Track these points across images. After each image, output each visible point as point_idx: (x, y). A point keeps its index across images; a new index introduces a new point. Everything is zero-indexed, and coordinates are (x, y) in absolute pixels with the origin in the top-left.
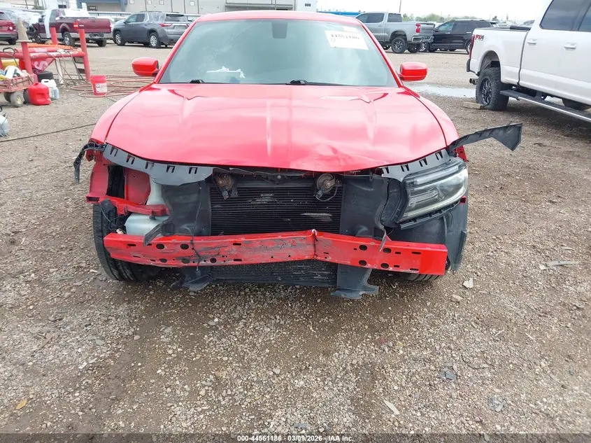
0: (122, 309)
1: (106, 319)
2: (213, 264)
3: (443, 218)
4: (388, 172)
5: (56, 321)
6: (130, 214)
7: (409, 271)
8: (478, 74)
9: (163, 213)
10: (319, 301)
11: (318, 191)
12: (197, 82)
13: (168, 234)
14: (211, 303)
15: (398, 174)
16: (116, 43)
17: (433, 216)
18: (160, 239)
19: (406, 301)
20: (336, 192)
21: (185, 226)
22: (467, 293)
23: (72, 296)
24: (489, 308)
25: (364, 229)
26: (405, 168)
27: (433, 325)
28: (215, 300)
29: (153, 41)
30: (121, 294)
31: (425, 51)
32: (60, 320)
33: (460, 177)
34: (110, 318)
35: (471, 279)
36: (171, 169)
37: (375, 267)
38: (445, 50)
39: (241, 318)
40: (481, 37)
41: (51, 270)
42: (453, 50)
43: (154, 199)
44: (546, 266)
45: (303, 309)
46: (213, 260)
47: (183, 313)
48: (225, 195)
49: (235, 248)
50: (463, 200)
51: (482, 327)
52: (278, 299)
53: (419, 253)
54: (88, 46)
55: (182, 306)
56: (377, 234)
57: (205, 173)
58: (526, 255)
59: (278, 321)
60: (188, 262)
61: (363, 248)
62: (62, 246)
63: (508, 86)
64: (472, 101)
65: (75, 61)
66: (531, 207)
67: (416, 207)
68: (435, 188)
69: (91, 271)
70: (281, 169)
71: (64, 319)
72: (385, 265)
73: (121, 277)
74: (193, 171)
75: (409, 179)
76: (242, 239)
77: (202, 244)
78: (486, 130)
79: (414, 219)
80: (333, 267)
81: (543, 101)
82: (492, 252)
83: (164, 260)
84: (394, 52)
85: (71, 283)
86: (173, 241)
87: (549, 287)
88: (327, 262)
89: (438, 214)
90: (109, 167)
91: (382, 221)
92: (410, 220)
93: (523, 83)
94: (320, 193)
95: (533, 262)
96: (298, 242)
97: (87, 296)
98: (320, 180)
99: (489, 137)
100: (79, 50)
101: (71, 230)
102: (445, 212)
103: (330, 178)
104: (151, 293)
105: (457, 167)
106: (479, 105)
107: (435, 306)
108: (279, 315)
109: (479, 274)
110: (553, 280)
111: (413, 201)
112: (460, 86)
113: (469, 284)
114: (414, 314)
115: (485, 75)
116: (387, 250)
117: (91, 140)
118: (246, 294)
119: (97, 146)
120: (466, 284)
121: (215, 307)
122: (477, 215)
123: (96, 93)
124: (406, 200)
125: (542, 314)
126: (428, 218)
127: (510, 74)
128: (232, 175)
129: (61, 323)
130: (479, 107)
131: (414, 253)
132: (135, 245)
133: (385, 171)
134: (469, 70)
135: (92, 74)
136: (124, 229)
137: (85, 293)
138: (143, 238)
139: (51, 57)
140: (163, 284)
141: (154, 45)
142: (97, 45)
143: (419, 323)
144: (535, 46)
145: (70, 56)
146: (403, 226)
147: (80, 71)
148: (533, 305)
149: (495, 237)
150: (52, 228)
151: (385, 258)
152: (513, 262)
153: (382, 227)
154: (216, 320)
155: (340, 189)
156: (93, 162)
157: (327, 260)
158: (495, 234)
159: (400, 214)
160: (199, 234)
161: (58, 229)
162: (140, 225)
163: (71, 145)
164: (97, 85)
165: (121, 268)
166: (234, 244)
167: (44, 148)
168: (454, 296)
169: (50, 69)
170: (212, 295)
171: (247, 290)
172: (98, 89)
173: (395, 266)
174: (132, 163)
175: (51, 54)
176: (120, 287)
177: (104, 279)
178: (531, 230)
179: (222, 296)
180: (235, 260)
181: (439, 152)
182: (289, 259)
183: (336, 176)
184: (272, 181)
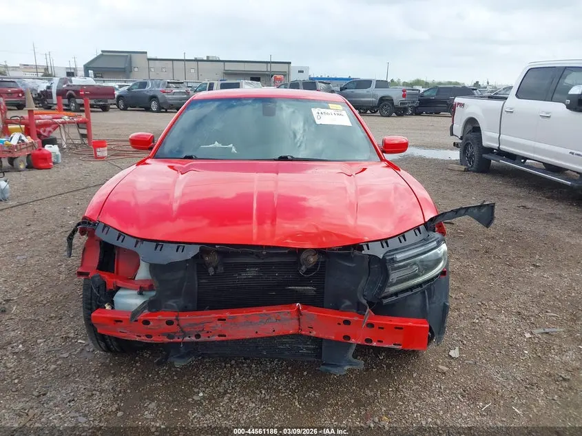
0: (107, 383)
1: (90, 394)
2: (198, 340)
3: (424, 292)
4: (368, 249)
5: (40, 395)
6: (118, 288)
7: (392, 346)
8: (461, 138)
9: (151, 288)
10: (305, 373)
11: (301, 266)
12: (190, 158)
13: (154, 310)
14: (196, 376)
15: (378, 251)
16: (119, 108)
17: (414, 291)
18: (147, 315)
19: (392, 372)
20: (319, 266)
21: (170, 302)
22: (453, 363)
23: (58, 369)
24: (476, 380)
25: (348, 303)
26: (385, 245)
27: (419, 398)
28: (201, 373)
29: (154, 106)
30: (107, 366)
31: (411, 115)
32: (44, 395)
33: (439, 252)
34: (94, 392)
35: (457, 348)
36: (159, 248)
37: (359, 343)
38: (430, 113)
39: (226, 393)
40: (462, 105)
41: (39, 341)
42: (438, 113)
43: (143, 273)
44: (532, 333)
45: (289, 383)
46: (198, 336)
47: (169, 387)
48: (211, 271)
49: (219, 323)
50: (443, 273)
51: (469, 399)
52: (264, 372)
53: (401, 328)
54: (92, 111)
55: (168, 379)
56: (360, 309)
57: (192, 251)
58: (511, 322)
59: (263, 396)
60: (173, 338)
61: (347, 322)
62: (52, 315)
63: (490, 150)
64: (457, 164)
65: (79, 127)
66: (515, 271)
67: (397, 282)
68: (415, 264)
69: (79, 341)
70: (266, 246)
71: (48, 394)
72: (368, 340)
73: (108, 349)
74: (180, 250)
75: (389, 256)
76: (227, 314)
77: (187, 319)
78: (461, 208)
79: (396, 294)
80: (318, 341)
81: (523, 164)
82: (478, 319)
83: (149, 336)
84: (382, 116)
85: (57, 354)
86: (160, 317)
87: (535, 356)
88: (311, 336)
89: (420, 289)
90: (100, 242)
91: (364, 296)
92: (391, 295)
93: (503, 147)
94: (303, 268)
95: (519, 330)
96: (282, 316)
97: (72, 369)
98: (304, 256)
99: (464, 215)
100: (83, 115)
101: (61, 298)
102: (426, 286)
103: (313, 254)
104: (137, 364)
105: (435, 243)
106: (463, 168)
107: (422, 377)
108: (264, 389)
109: (465, 342)
110: (539, 349)
111: (394, 276)
112: (445, 148)
113: (455, 353)
114: (401, 386)
115: (467, 139)
116: (371, 325)
117: (85, 218)
118: (232, 366)
119: (89, 224)
120: (452, 353)
121: (200, 381)
122: (463, 280)
123: (97, 157)
124: (387, 276)
125: (528, 386)
126: (410, 293)
127: (491, 139)
128: (218, 252)
129: (44, 398)
130: (463, 169)
131: (396, 328)
132: (121, 321)
133: (365, 247)
134: (452, 134)
135: (95, 138)
136: (112, 303)
137: (71, 366)
138: (130, 315)
139: (56, 123)
140: (150, 355)
141: (154, 109)
142: (100, 110)
143: (405, 396)
144: (513, 114)
145: (74, 123)
146: (385, 301)
147: (83, 136)
148: (519, 377)
149: (480, 303)
150: (43, 296)
151: (368, 332)
152: (498, 329)
153: (364, 302)
154: (201, 394)
155: (323, 263)
156: (85, 237)
157: (311, 334)
158: (480, 300)
159: (382, 289)
160: (185, 309)
161: (49, 297)
162: (128, 300)
163: (69, 210)
164: (98, 150)
165: (108, 340)
166: (219, 320)
167: (43, 213)
168: (440, 367)
169: (55, 134)
170: (197, 367)
171: (233, 362)
172: (98, 153)
173: (379, 341)
174: (122, 242)
175: (56, 120)
176: (107, 358)
177: (91, 350)
178: (516, 296)
179: (207, 369)
180: (219, 336)
181: (418, 228)
182: (273, 334)
183: (319, 251)
184: (257, 256)
